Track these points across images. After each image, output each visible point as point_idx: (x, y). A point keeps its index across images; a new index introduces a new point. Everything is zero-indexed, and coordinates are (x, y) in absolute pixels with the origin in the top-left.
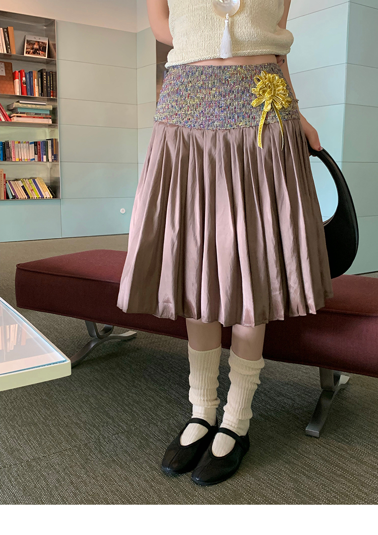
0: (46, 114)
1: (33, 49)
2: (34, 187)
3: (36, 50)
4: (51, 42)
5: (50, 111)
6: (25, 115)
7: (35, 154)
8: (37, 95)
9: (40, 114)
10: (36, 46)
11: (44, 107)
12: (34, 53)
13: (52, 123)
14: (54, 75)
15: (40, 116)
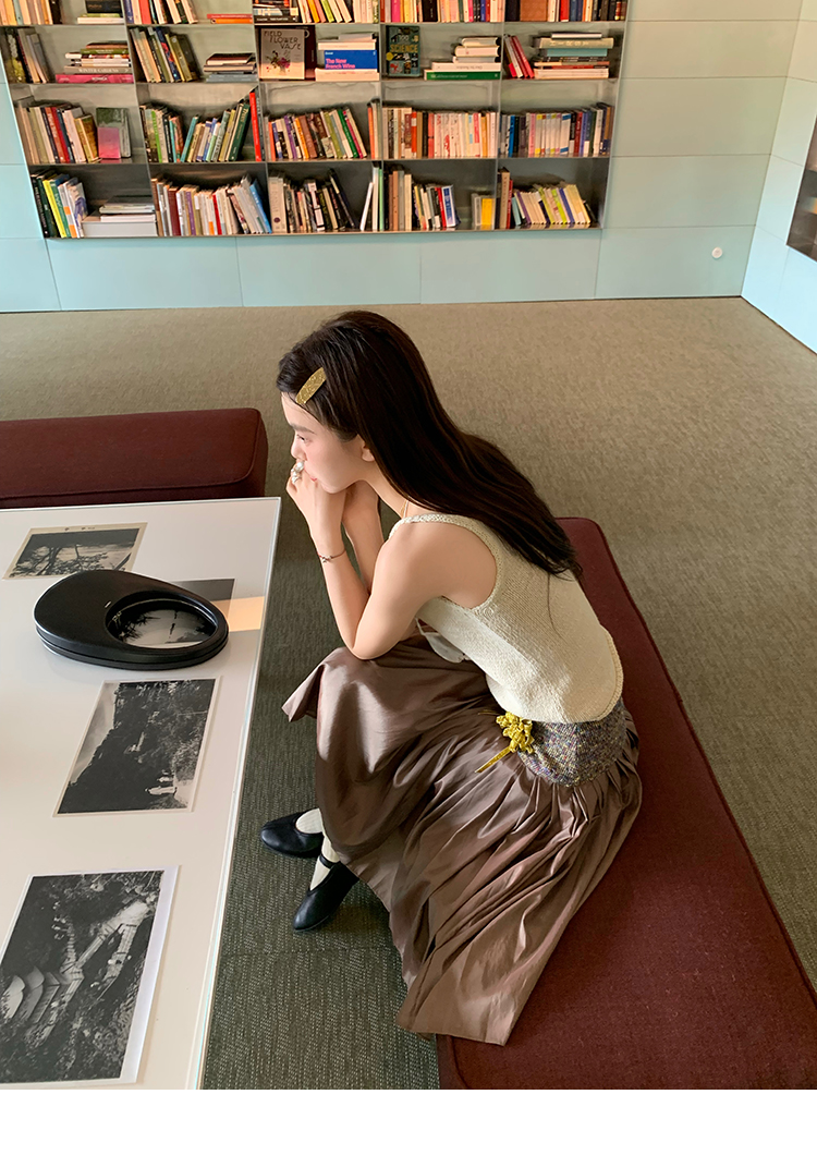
0: (600, 59)
2: (560, 203)
5: (609, 50)
6: (559, 64)
7: (571, 139)
8: (587, 16)
9: (588, 59)
11: (598, 42)
13: (610, 76)
15: (587, 64)
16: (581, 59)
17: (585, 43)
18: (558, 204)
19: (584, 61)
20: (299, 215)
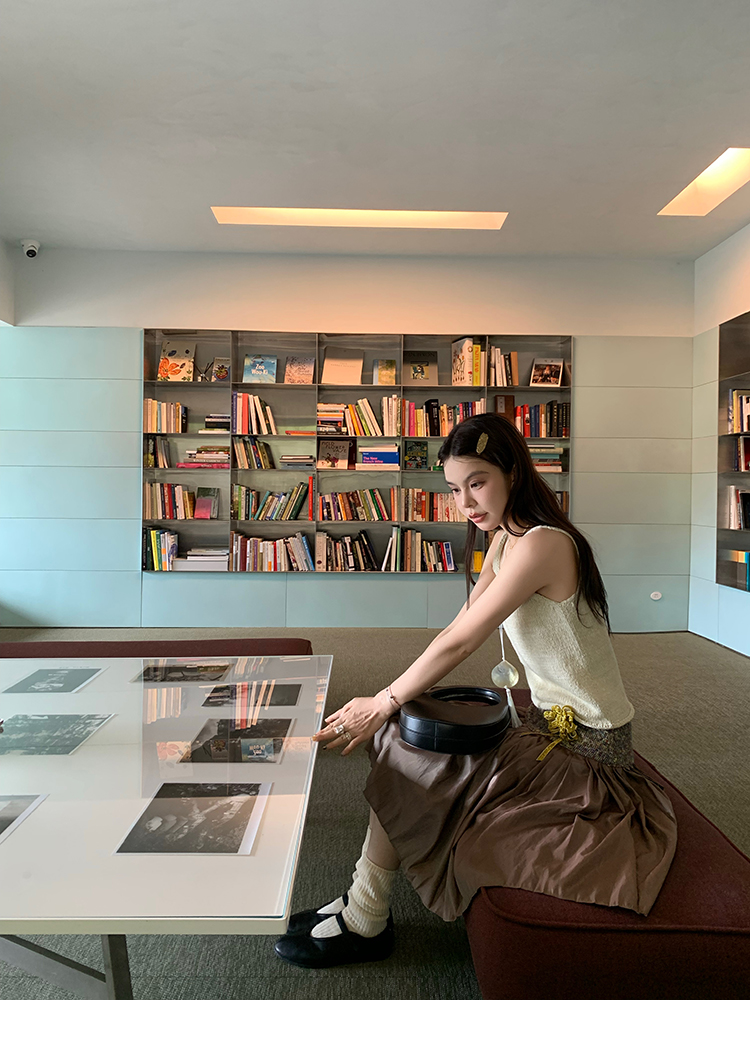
0: (555, 460)
1: (541, 375)
3: (548, 376)
4: (567, 364)
5: (560, 455)
8: (543, 435)
9: (546, 460)
10: (547, 372)
11: (552, 450)
12: (543, 381)
13: (563, 471)
14: (568, 408)
15: (546, 463)
16: (541, 460)
17: (544, 450)
20: (336, 558)
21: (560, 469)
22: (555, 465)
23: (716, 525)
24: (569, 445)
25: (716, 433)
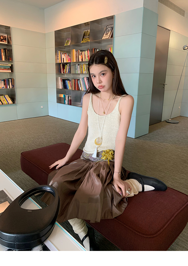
0: (8, 68)
1: (0, 39)
4: (8, 36)
7: (4, 85)
8: (4, 60)
11: (7, 65)
12: (1, 41)
13: (11, 72)
14: (11, 51)
16: (4, 68)
17: (5, 65)
18: (4, 99)
19: (5, 68)
21: (10, 71)
22: (9, 70)
23: (56, 88)
24: (12, 64)
25: (55, 62)
